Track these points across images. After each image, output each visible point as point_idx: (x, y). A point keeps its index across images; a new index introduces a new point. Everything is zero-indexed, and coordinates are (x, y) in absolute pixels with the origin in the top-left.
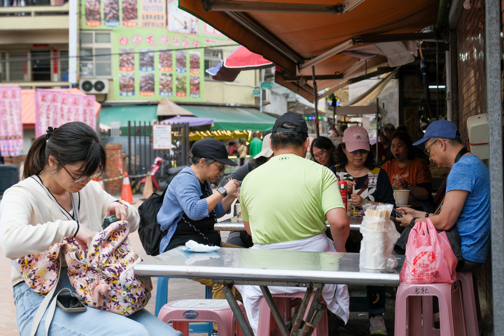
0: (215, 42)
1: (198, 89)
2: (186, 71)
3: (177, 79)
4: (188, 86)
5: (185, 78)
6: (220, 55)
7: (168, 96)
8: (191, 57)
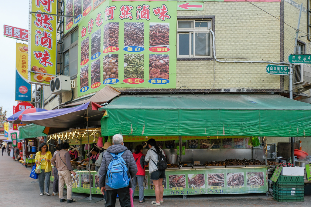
0: (201, 6)
1: (166, 71)
2: (142, 49)
3: (126, 60)
4: (146, 69)
5: (141, 58)
6: (209, 24)
7: (111, 83)
8: (151, 31)
